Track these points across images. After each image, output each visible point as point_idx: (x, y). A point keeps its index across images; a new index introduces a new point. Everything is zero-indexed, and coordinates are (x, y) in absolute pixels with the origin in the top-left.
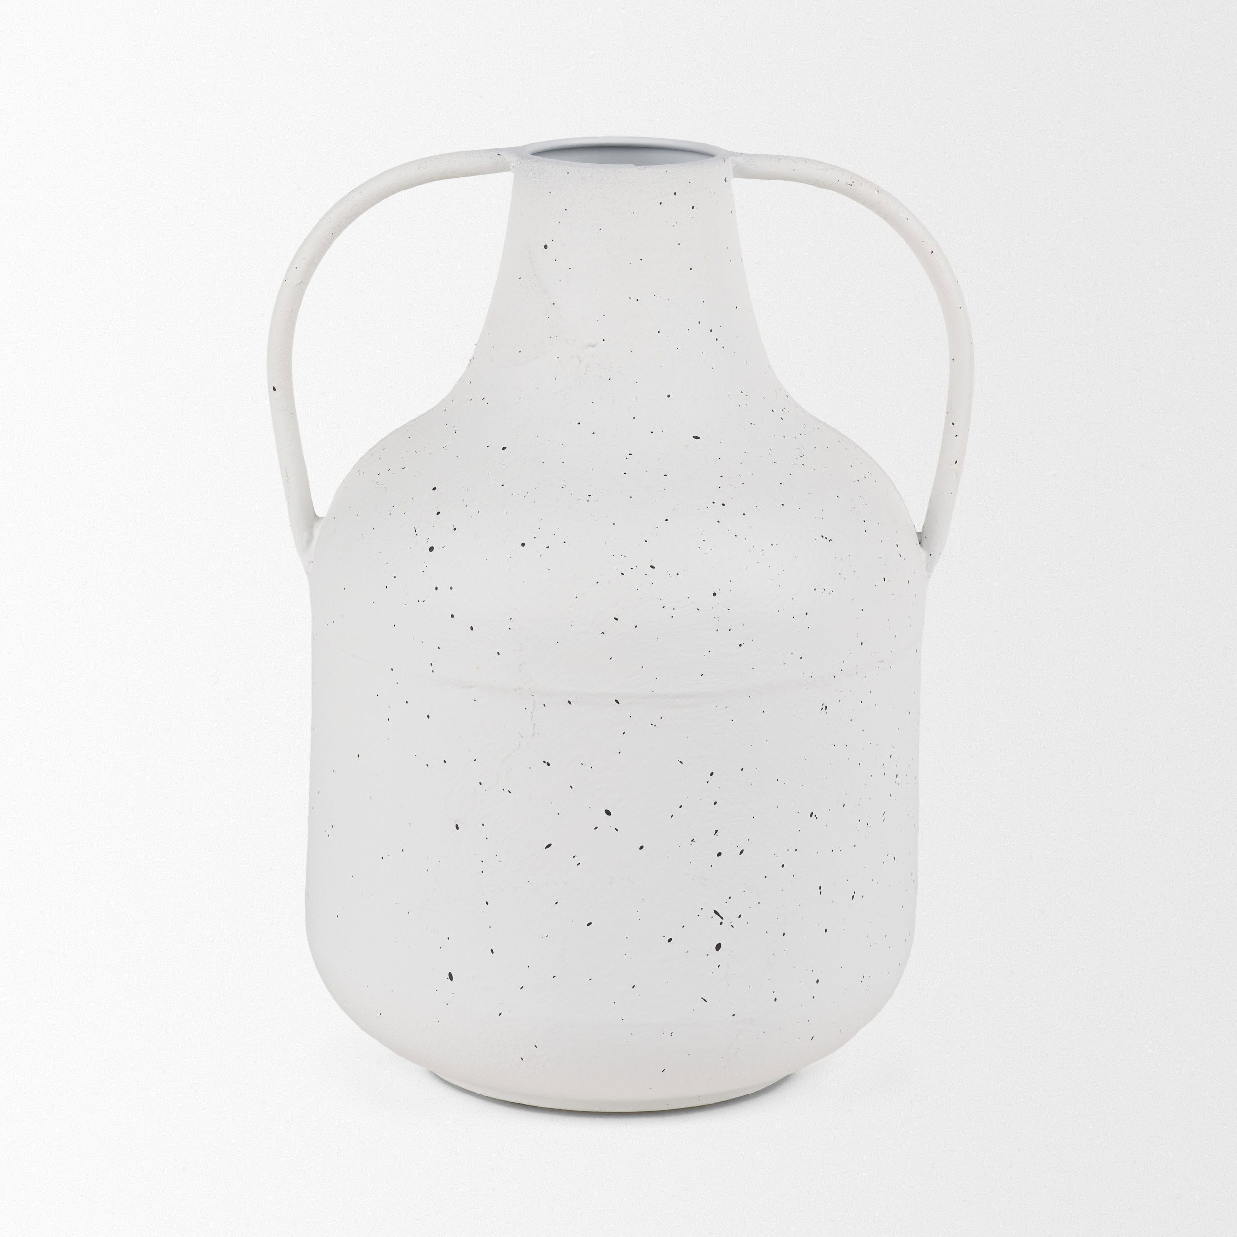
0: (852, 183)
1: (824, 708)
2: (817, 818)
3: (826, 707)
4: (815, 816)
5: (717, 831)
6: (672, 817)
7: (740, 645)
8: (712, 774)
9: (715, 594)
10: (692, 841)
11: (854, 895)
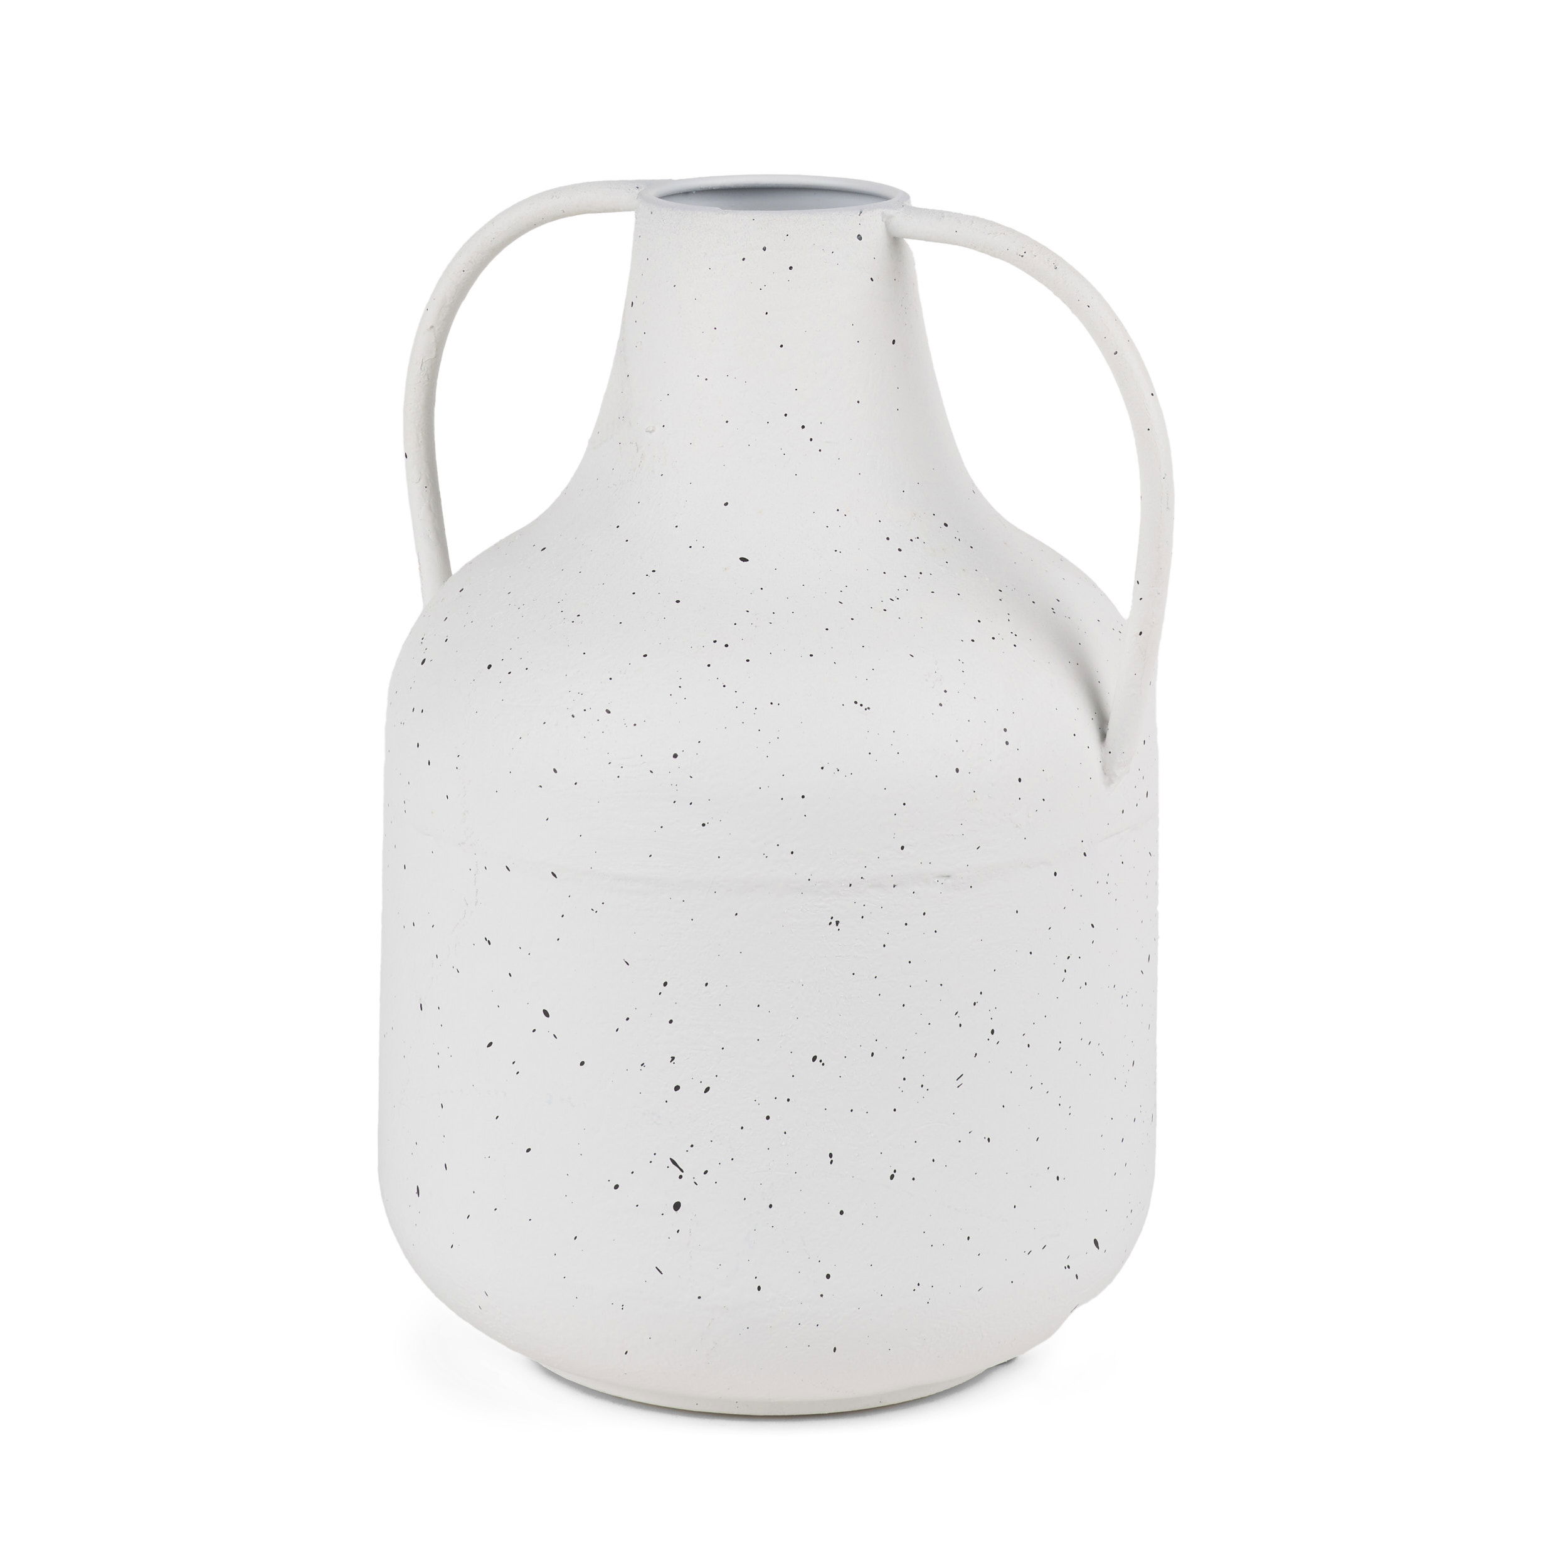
0: (1024, 254)
1: (834, 923)
2: (823, 1064)
3: (837, 923)
4: (821, 1061)
5: (673, 1058)
6: (617, 1030)
7: (704, 825)
8: (665, 984)
9: (675, 756)
10: (642, 1065)
11: (894, 1174)
